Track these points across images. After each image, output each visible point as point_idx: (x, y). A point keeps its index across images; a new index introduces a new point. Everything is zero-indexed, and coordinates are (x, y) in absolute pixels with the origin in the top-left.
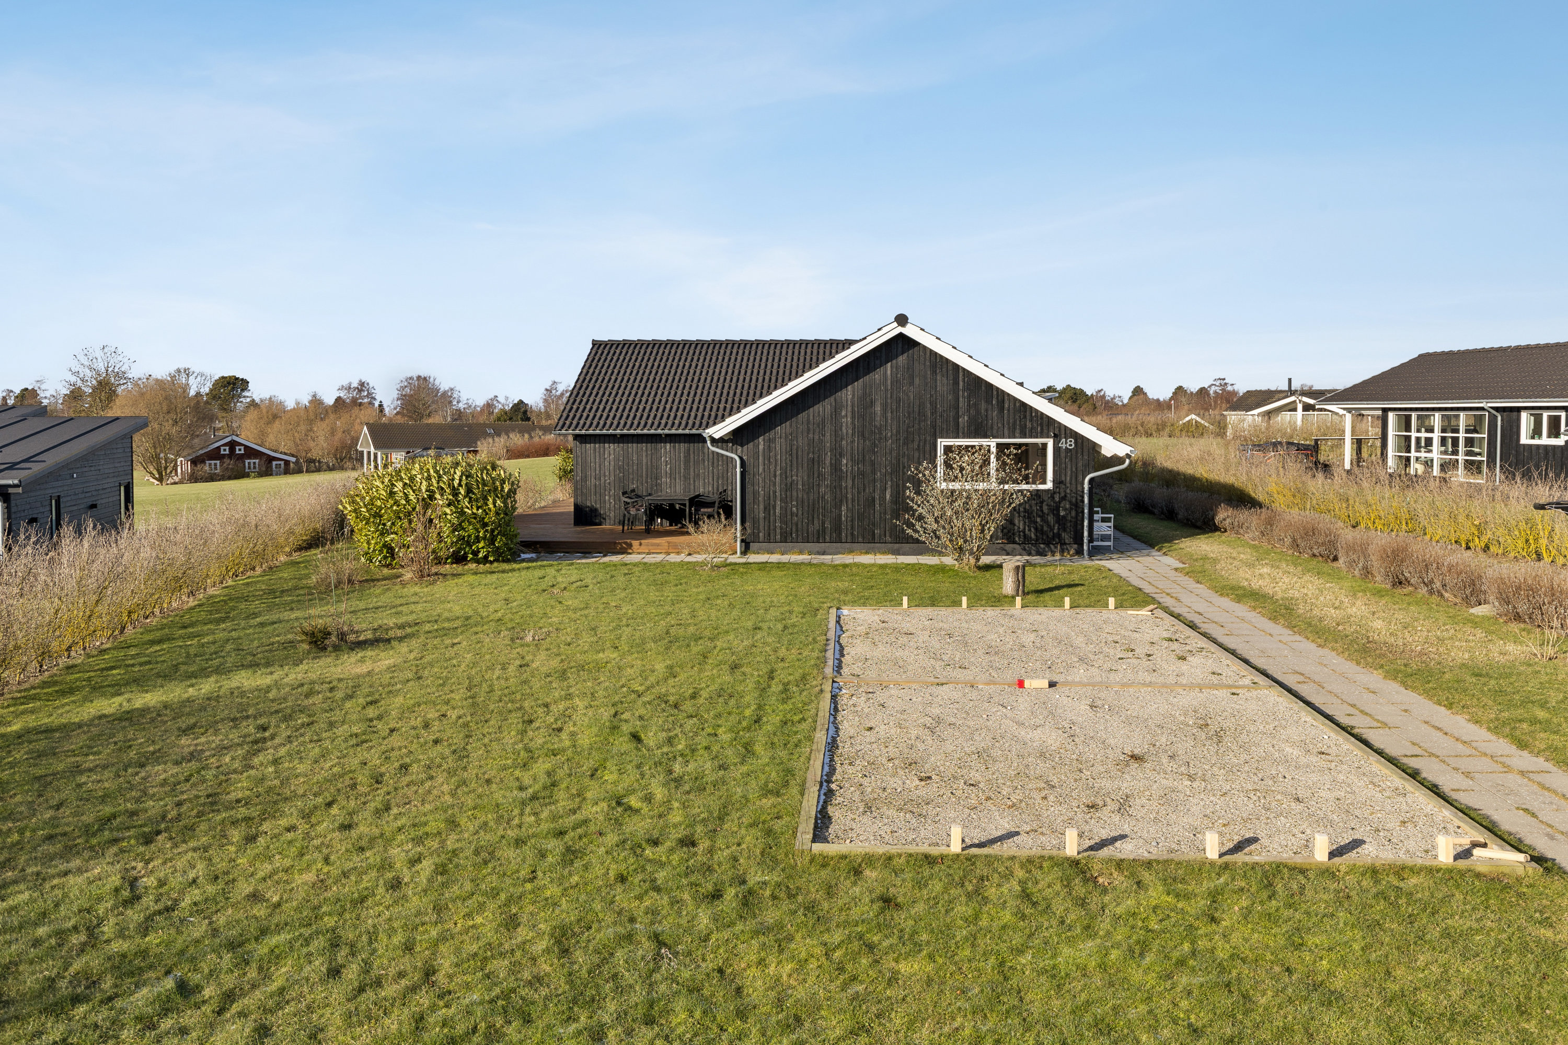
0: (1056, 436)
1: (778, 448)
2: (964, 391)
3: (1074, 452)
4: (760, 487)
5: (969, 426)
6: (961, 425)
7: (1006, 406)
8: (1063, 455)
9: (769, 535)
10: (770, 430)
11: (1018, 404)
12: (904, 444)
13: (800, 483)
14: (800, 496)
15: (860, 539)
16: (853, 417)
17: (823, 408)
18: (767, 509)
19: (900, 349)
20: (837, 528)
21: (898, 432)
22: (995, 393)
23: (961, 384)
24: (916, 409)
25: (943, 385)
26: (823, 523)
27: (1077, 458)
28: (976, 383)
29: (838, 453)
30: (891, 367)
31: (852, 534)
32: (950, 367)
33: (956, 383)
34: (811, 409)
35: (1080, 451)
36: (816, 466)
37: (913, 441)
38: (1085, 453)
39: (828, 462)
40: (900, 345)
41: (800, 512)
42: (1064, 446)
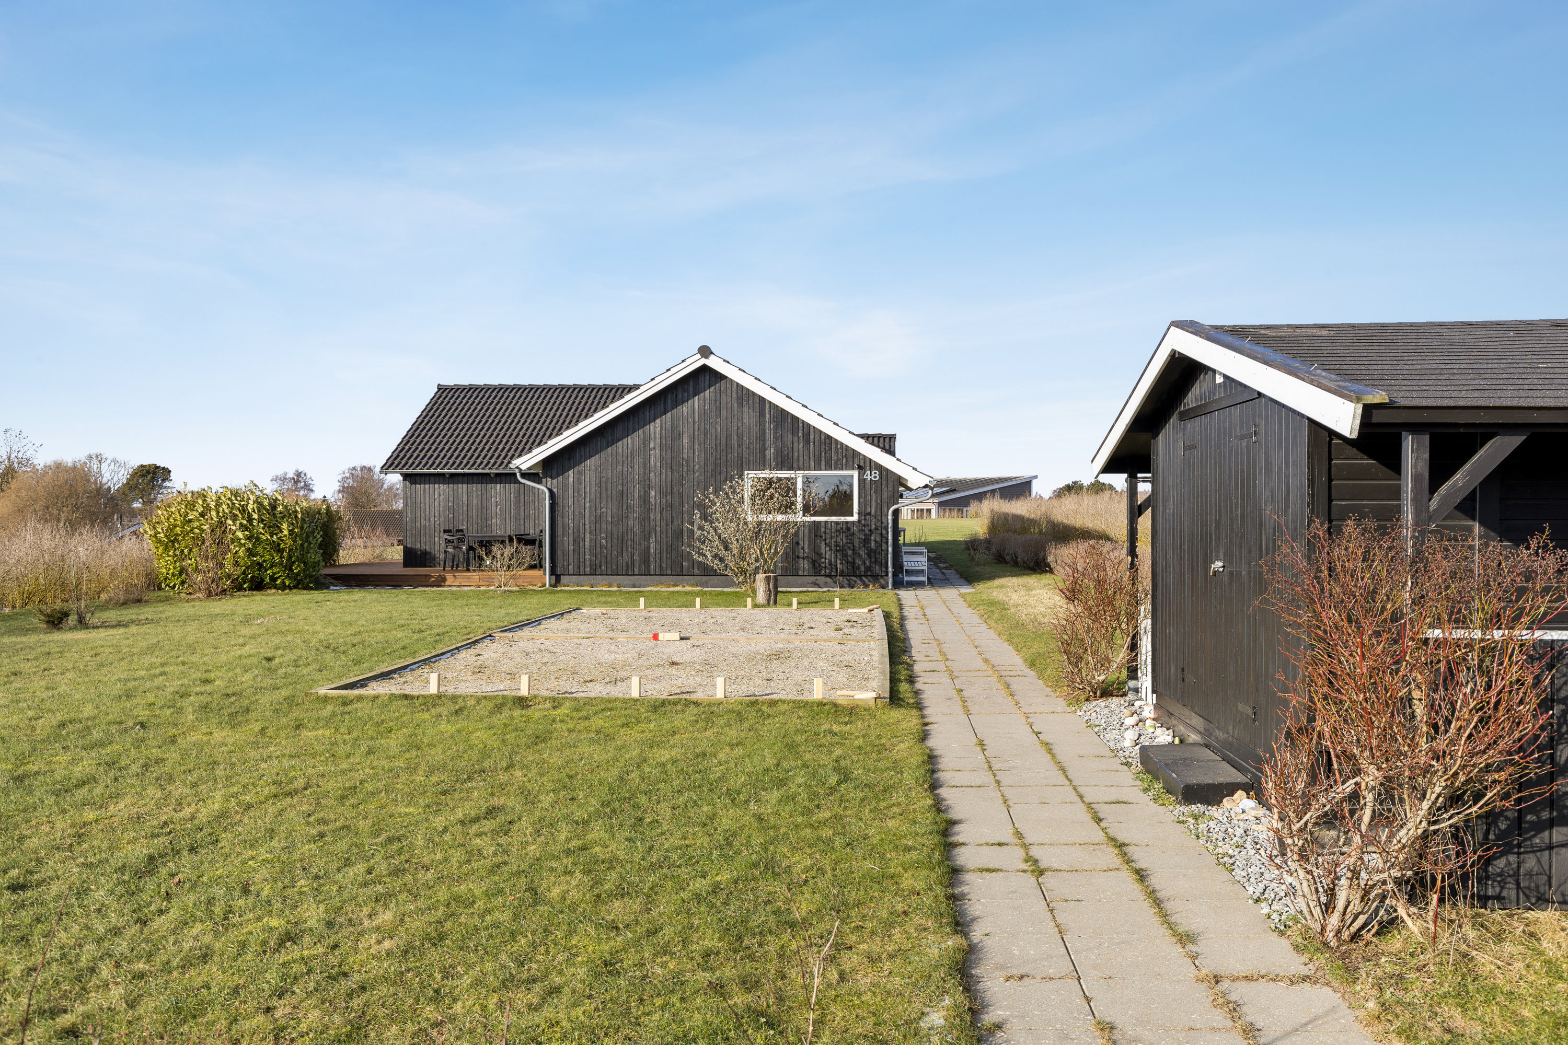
0: (860, 467)
1: (587, 480)
2: (770, 423)
3: (879, 484)
4: (568, 520)
5: (775, 459)
6: (767, 457)
7: (812, 438)
8: (868, 486)
9: (579, 568)
10: (580, 463)
11: (823, 437)
12: (711, 476)
13: (609, 515)
14: (609, 528)
15: (669, 572)
16: (661, 450)
17: (630, 442)
18: (576, 541)
19: (707, 382)
20: (646, 560)
21: (706, 464)
22: (801, 425)
23: (767, 415)
24: (724, 442)
25: (749, 418)
26: (632, 556)
27: (881, 490)
28: (782, 416)
29: (646, 486)
30: (699, 399)
31: (661, 566)
32: (757, 400)
33: (762, 415)
34: (620, 443)
35: (884, 483)
36: (625, 498)
37: (720, 473)
38: (890, 485)
39: (637, 495)
40: (707, 377)
41: (609, 545)
42: (869, 478)
